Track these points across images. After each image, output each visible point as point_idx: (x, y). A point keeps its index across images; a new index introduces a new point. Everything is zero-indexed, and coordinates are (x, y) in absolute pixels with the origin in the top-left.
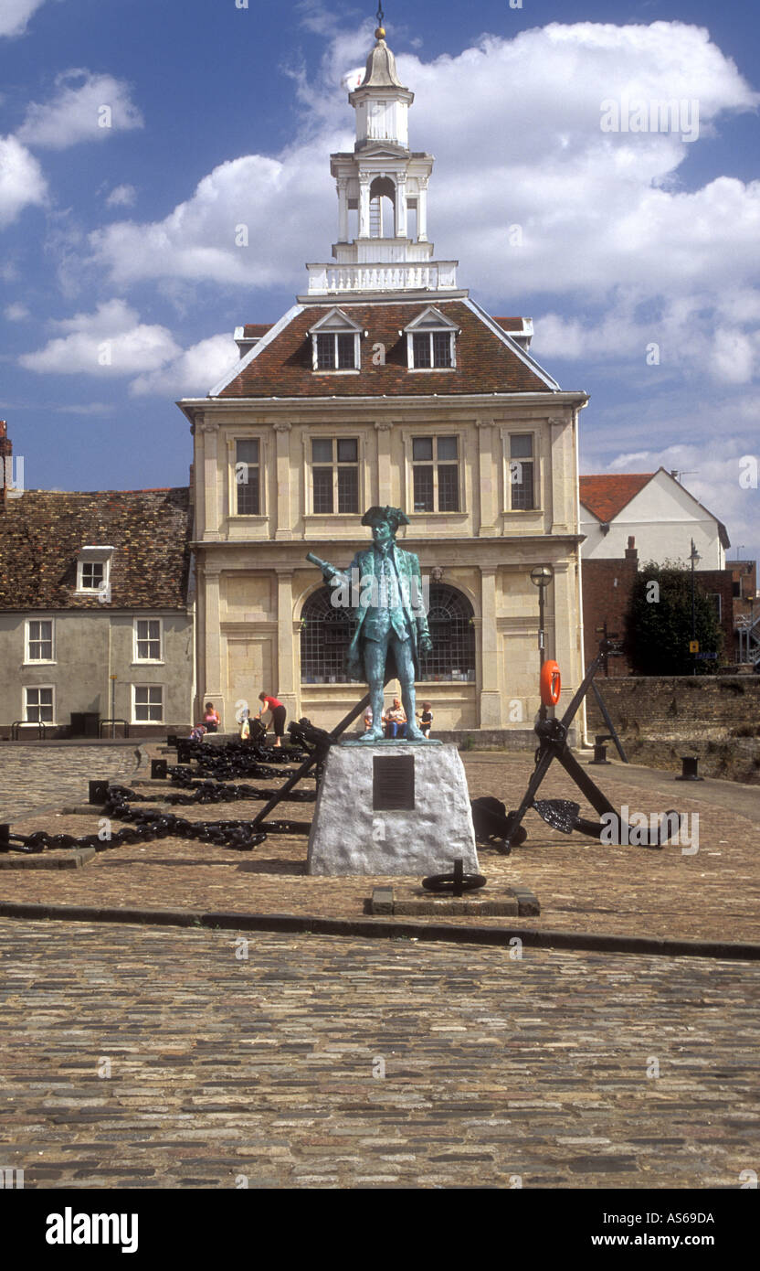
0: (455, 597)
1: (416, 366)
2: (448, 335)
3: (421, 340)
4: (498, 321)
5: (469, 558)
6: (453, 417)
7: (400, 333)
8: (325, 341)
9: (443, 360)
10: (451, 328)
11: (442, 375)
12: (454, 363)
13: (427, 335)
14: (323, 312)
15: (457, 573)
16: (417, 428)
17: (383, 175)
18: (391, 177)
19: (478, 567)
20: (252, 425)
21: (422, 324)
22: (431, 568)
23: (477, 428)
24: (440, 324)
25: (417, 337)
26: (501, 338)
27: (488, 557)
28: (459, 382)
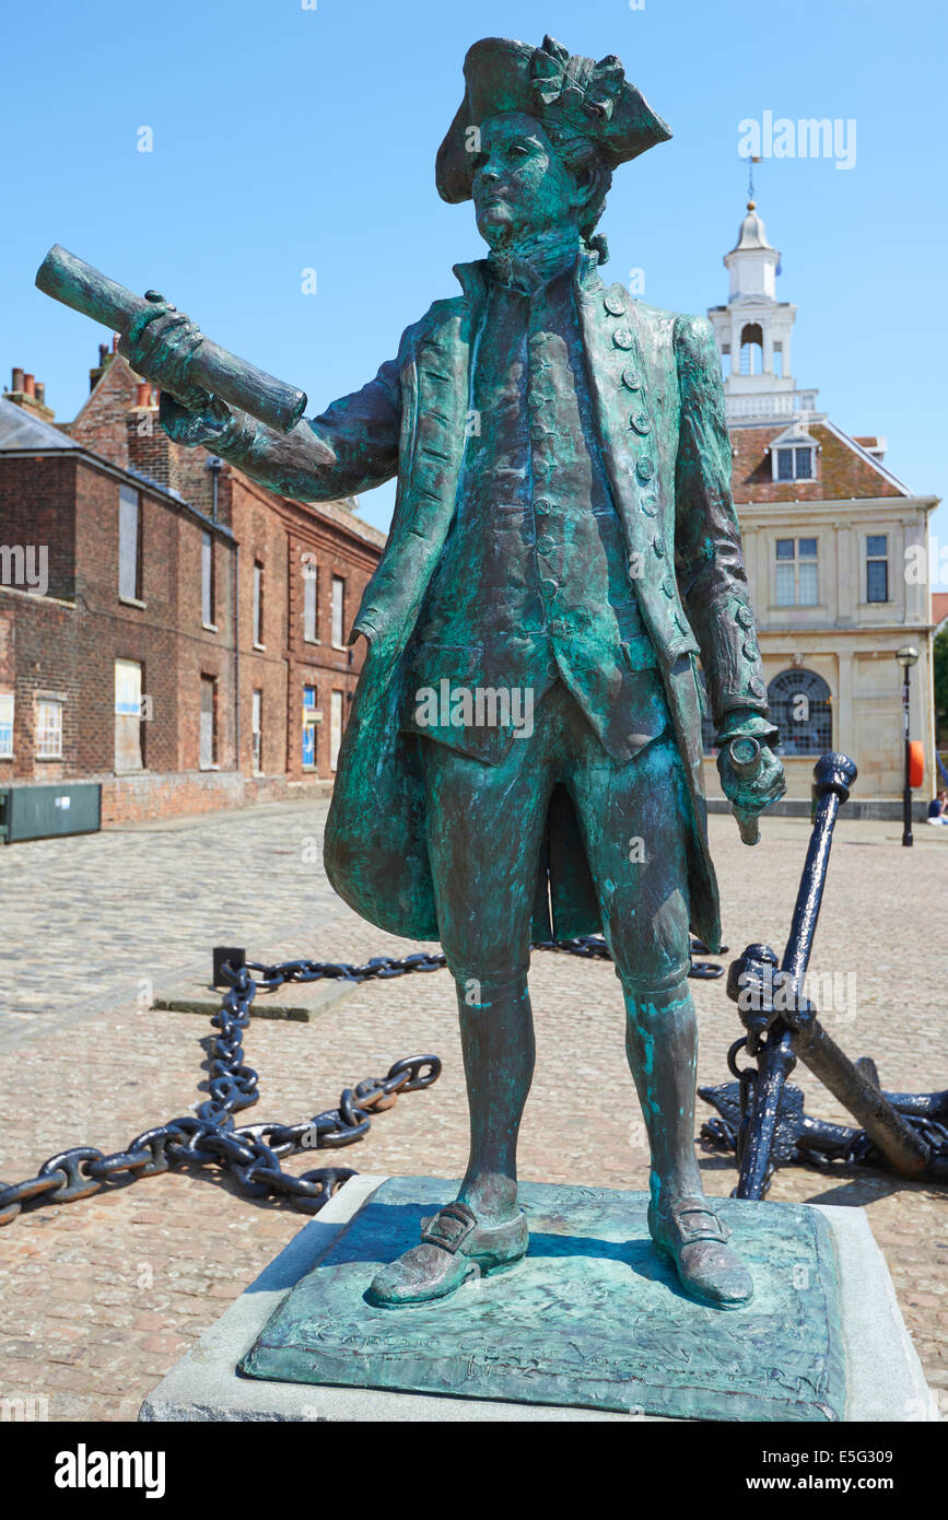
0: (814, 681)
1: (781, 478)
2: (809, 450)
3: (785, 454)
4: (857, 440)
5: (826, 645)
6: (813, 520)
7: (766, 451)
9: (805, 472)
10: (813, 443)
11: (804, 485)
12: (814, 474)
13: (790, 451)
15: (816, 659)
16: (780, 530)
17: (752, 322)
18: (759, 322)
19: (835, 654)
21: (787, 441)
22: (792, 655)
23: (836, 530)
24: (803, 441)
25: (782, 452)
26: (858, 452)
27: (846, 646)
28: (819, 491)
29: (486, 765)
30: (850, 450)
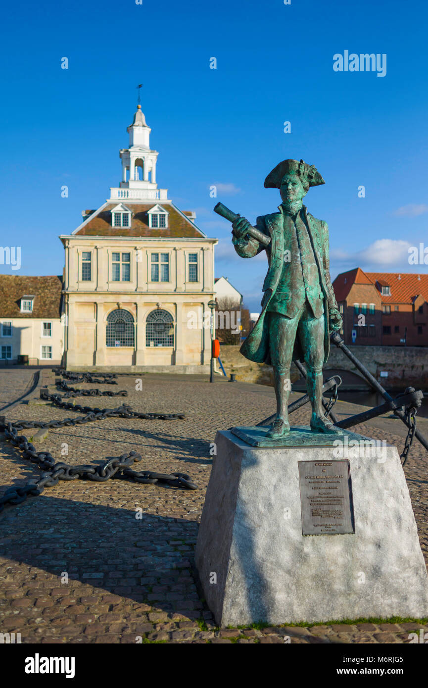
0: (166, 314)
1: (152, 226)
2: (164, 215)
3: (154, 216)
4: (184, 212)
5: (172, 299)
6: (167, 246)
7: (146, 214)
8: (117, 215)
9: (163, 224)
10: (166, 213)
11: (162, 230)
12: (167, 226)
13: (157, 215)
14: (116, 205)
15: (167, 305)
16: (152, 249)
17: (139, 157)
19: (175, 303)
20: (88, 246)
21: (155, 211)
22: (158, 303)
23: (176, 250)
24: (162, 211)
25: (153, 215)
26: (185, 218)
27: (179, 300)
28: (169, 233)
29: (290, 319)
30: (181, 216)
